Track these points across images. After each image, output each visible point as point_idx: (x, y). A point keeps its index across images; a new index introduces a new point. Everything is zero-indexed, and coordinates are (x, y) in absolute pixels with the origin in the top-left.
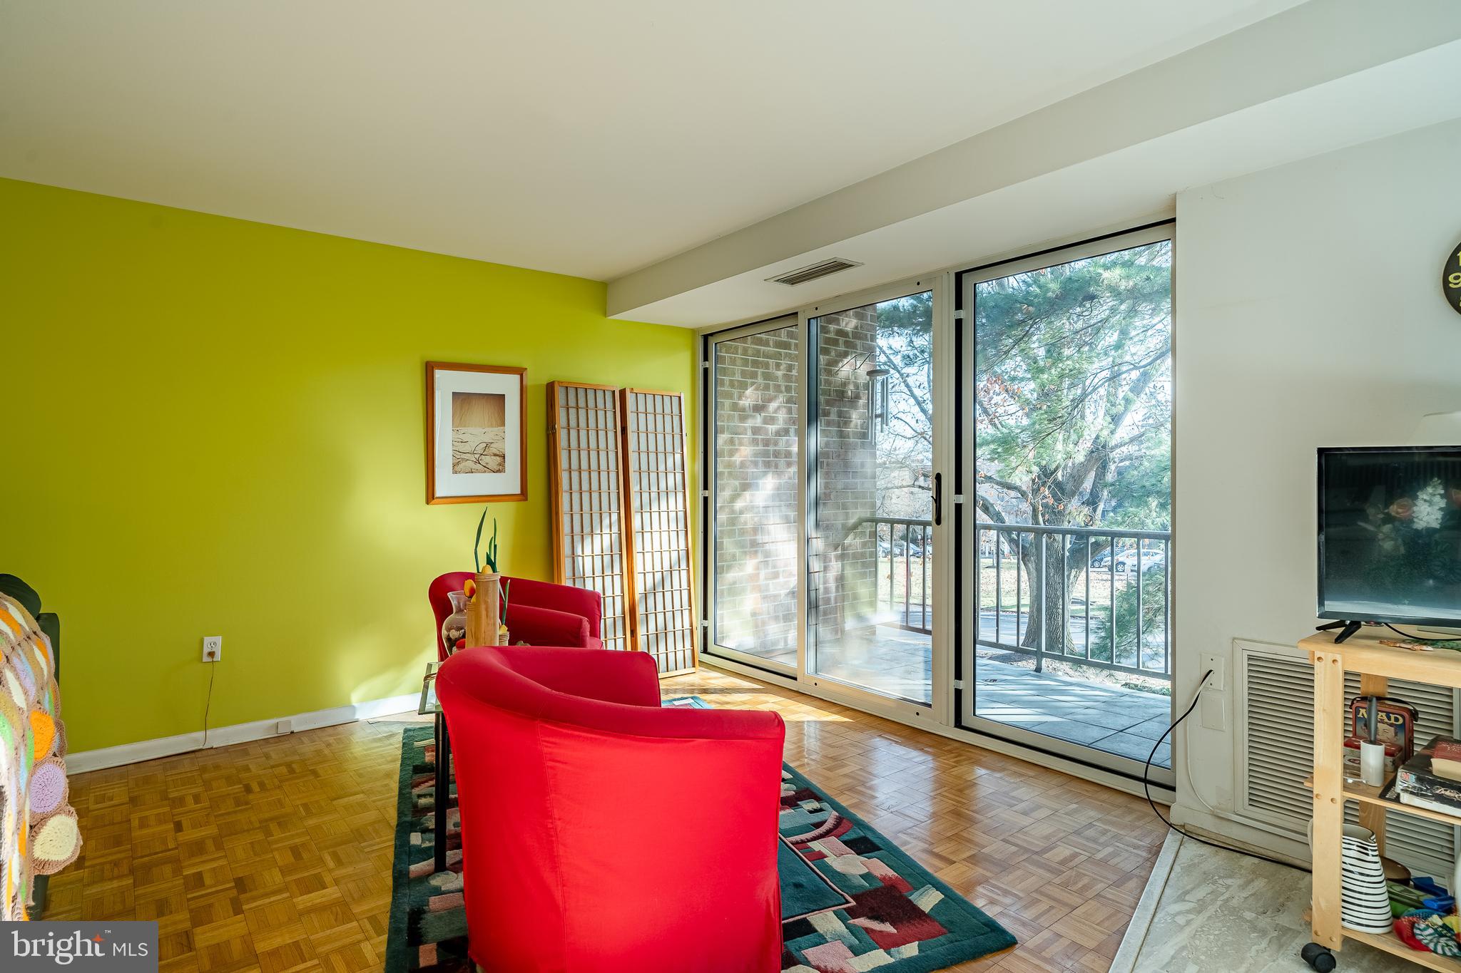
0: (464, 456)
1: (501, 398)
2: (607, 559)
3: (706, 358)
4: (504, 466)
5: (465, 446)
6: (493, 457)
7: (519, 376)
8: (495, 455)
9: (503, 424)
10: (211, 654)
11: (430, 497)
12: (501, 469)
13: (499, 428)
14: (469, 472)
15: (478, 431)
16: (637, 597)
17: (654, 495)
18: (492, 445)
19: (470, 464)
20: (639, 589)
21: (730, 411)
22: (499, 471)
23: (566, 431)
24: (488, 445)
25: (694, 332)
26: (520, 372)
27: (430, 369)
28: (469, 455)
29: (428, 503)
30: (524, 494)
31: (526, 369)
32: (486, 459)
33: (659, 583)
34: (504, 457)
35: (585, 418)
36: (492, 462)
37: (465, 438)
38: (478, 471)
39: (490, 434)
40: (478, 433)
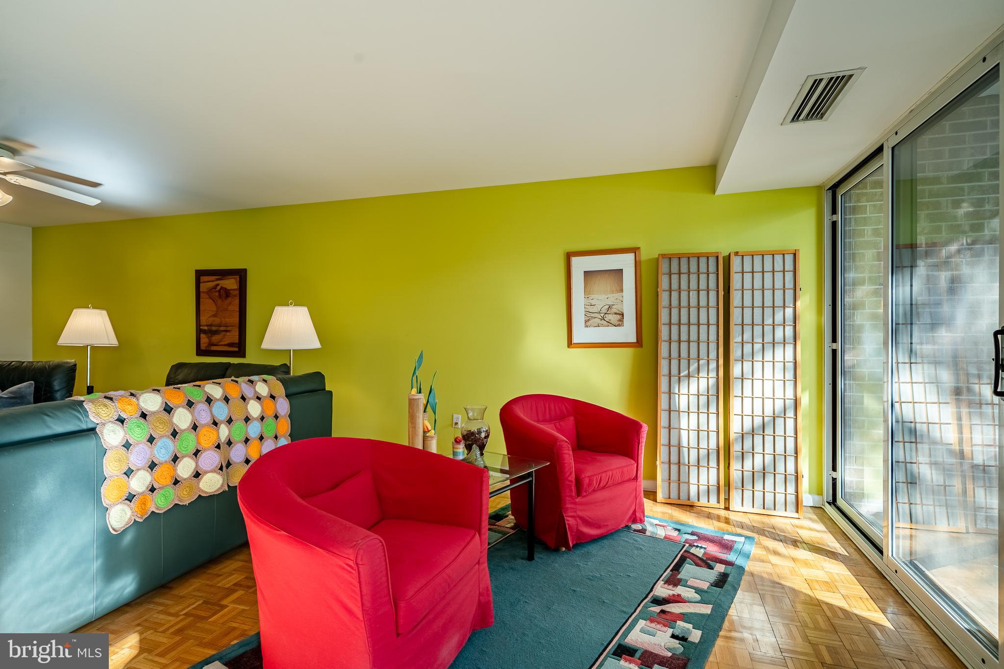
0: (593, 315)
1: (620, 272)
2: (703, 400)
3: (834, 211)
4: (623, 321)
5: (593, 307)
6: (614, 315)
7: (634, 254)
8: (616, 314)
9: (622, 291)
10: (456, 424)
11: (570, 344)
12: (620, 323)
13: (618, 294)
14: (597, 326)
15: (603, 297)
16: (732, 436)
17: (758, 347)
18: (613, 307)
19: (597, 321)
20: (735, 427)
21: (873, 261)
22: (619, 325)
23: (667, 293)
24: (610, 307)
25: (819, 188)
26: (635, 250)
27: (569, 256)
28: (596, 314)
29: (569, 347)
30: (639, 343)
31: (639, 248)
32: (608, 317)
33: (759, 427)
34: (623, 315)
35: (687, 281)
36: (614, 318)
37: (593, 302)
38: (603, 326)
39: (612, 299)
40: (602, 298)
